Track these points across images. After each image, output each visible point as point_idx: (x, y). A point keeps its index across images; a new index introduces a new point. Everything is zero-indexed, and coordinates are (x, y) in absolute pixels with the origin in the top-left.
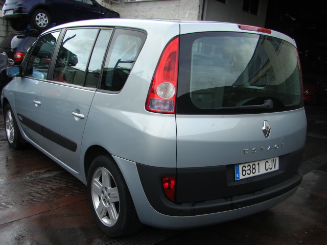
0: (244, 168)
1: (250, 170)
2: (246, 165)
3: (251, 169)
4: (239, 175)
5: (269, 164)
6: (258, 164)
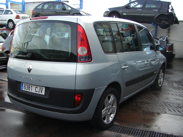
1: (27, 87)
3: (28, 87)
4: (23, 88)
5: (38, 89)
6: (32, 86)
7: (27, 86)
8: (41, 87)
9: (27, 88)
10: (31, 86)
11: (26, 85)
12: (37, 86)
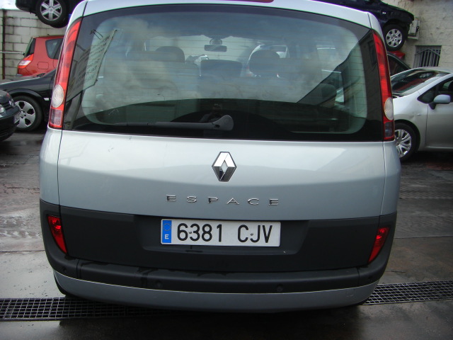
0: (182, 228)
1: (196, 232)
2: (189, 223)
3: (201, 232)
4: (170, 237)
5: (251, 233)
6: (220, 227)
7: (195, 228)
8: (261, 224)
9: (195, 236)
10: (214, 225)
11: (189, 225)
12: (243, 222)
